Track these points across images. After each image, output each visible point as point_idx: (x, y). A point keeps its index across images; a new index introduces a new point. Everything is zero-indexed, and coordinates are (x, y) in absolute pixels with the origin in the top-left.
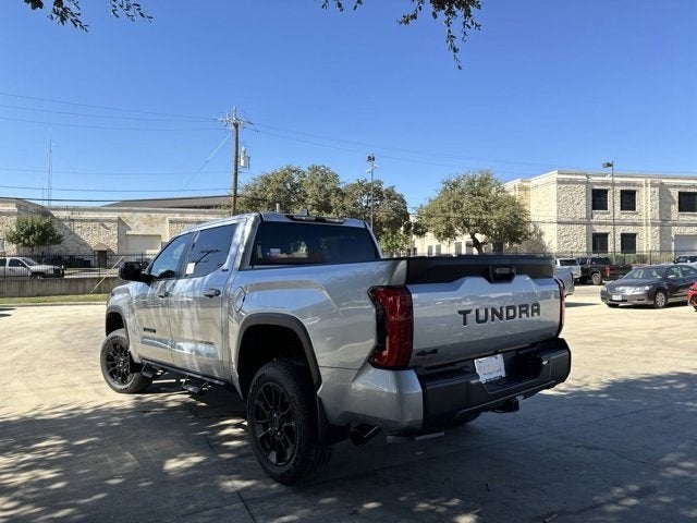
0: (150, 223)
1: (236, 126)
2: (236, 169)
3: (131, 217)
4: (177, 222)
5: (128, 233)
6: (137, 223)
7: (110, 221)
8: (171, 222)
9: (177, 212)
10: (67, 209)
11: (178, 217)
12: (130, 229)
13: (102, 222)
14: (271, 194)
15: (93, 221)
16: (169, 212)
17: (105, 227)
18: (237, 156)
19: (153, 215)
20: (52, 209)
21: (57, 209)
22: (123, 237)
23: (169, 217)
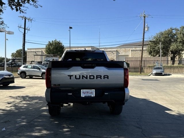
0: (125, 51)
1: (144, 17)
2: (144, 32)
3: (120, 50)
4: (134, 50)
5: (119, 54)
6: (122, 51)
7: (114, 51)
8: (132, 51)
9: (133, 47)
10: (103, 48)
11: (134, 49)
12: (120, 54)
13: (112, 52)
14: (163, 39)
15: (110, 51)
16: (131, 48)
17: (113, 53)
18: (144, 27)
19: (126, 49)
20: (100, 49)
21: (101, 48)
22: (118, 56)
23: (131, 49)
